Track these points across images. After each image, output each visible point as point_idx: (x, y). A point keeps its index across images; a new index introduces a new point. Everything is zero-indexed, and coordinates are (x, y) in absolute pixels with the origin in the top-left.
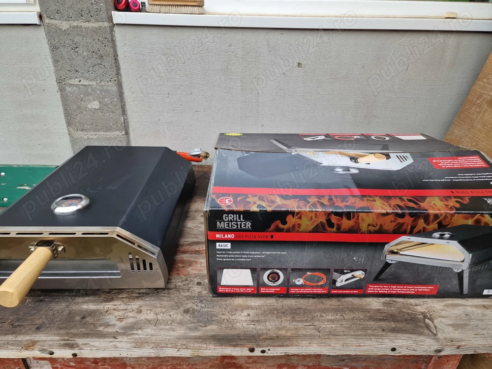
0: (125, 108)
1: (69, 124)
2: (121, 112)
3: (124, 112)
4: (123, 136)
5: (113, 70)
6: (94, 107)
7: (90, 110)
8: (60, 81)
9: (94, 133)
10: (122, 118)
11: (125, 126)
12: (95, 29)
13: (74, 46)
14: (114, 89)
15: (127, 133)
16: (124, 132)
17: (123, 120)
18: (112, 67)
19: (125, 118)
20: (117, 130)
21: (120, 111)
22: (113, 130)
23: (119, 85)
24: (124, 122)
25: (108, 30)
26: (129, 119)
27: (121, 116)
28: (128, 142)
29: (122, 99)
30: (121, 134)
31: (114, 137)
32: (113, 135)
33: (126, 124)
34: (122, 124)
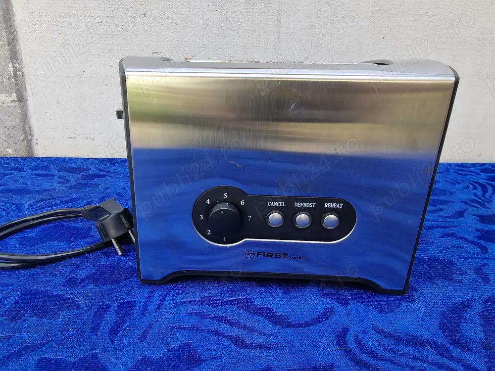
0: (17, 47)
2: (7, 54)
3: (14, 55)
4: (13, 104)
11: (16, 84)
15: (21, 99)
16: (14, 96)
17: (11, 69)
19: (17, 65)
24: (15, 74)
26: (26, 71)
27: (8, 61)
28: (25, 118)
29: (11, 26)
30: (10, 99)
33: (19, 79)
34: (9, 78)
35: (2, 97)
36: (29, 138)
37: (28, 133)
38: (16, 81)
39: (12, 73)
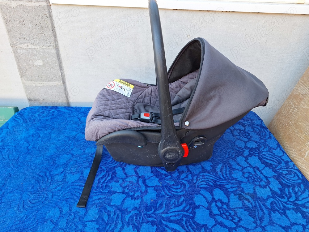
0: (62, 65)
1: (22, 76)
2: (59, 68)
3: (61, 68)
4: (61, 85)
5: (51, 37)
6: (39, 64)
7: (36, 66)
8: (13, 45)
9: (40, 82)
10: (60, 72)
12: (36, 8)
13: (22, 20)
14: (53, 51)
15: (64, 83)
16: (62, 82)
17: (60, 73)
18: (51, 35)
19: (62, 72)
20: (56, 81)
22: (54, 80)
23: (56, 49)
24: (62, 75)
25: (46, 8)
26: (65, 73)
27: (59, 70)
28: (65, 89)
29: (59, 58)
30: (60, 83)
31: (55, 85)
32: (54, 84)
33: (63, 76)
34: (60, 76)
35: (56, 83)
36: (67, 96)
37: (67, 94)
38: (62, 77)
39: (61, 75)
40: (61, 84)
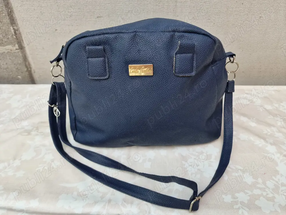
0: (14, 15)
2: (9, 21)
3: (13, 21)
4: (17, 51)
10: (12, 28)
11: (17, 39)
15: (21, 48)
16: (17, 46)
17: (13, 31)
19: (15, 28)
20: (8, 44)
21: (7, 20)
22: (5, 43)
24: (15, 33)
26: (21, 30)
28: (25, 58)
30: (15, 48)
31: (8, 52)
32: (6, 50)
33: (18, 36)
34: (12, 36)
35: (10, 47)
36: (29, 69)
38: (16, 37)
39: (13, 33)
40: (17, 49)
